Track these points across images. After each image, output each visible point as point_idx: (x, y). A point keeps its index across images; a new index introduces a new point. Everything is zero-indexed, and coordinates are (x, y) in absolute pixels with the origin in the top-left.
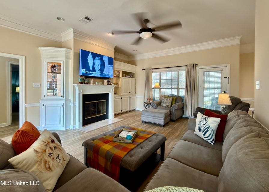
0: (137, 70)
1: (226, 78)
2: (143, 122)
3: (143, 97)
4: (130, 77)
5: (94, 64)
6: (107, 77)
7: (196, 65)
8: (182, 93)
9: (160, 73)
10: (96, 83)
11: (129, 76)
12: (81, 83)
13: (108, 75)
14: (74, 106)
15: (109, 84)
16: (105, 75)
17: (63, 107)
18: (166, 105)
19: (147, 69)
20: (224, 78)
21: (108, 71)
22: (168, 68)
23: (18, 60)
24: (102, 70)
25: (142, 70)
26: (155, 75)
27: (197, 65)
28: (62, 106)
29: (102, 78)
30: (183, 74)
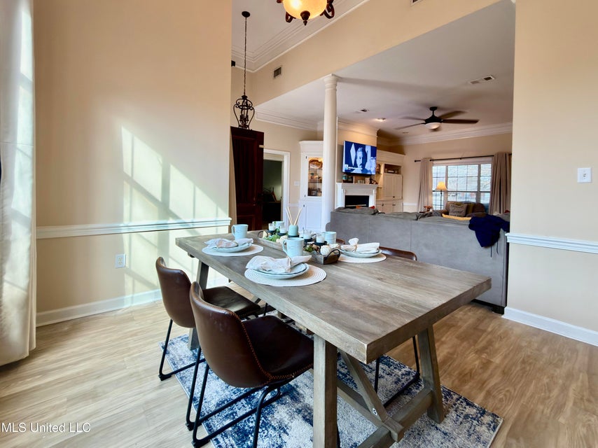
0: (405, 161)
3: (416, 204)
4: (393, 173)
5: (356, 158)
6: (369, 173)
8: (486, 200)
9: (447, 167)
10: (359, 181)
11: (393, 171)
12: (344, 182)
13: (370, 171)
15: (371, 183)
16: (367, 171)
19: (424, 159)
21: (371, 166)
22: (461, 159)
23: (283, 157)
24: (363, 165)
25: (415, 161)
26: (438, 170)
29: (364, 175)
30: (487, 169)
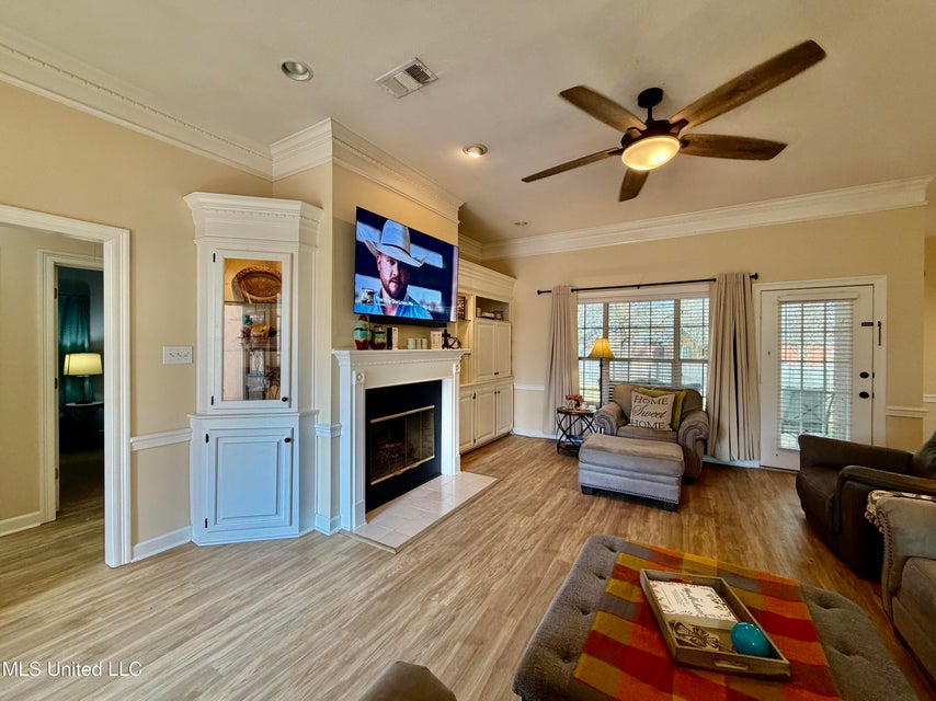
0: (516, 292)
1: (872, 324)
2: (585, 490)
3: (542, 388)
4: (493, 319)
7: (751, 277)
9: (606, 305)
11: (492, 315)
12: (362, 346)
14: (335, 440)
15: (446, 345)
17: (289, 444)
18: (652, 421)
19: (559, 288)
20: (863, 324)
22: (638, 286)
25: (539, 292)
26: (588, 314)
27: (756, 276)
28: (287, 440)
30: (697, 309)
